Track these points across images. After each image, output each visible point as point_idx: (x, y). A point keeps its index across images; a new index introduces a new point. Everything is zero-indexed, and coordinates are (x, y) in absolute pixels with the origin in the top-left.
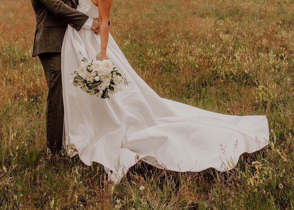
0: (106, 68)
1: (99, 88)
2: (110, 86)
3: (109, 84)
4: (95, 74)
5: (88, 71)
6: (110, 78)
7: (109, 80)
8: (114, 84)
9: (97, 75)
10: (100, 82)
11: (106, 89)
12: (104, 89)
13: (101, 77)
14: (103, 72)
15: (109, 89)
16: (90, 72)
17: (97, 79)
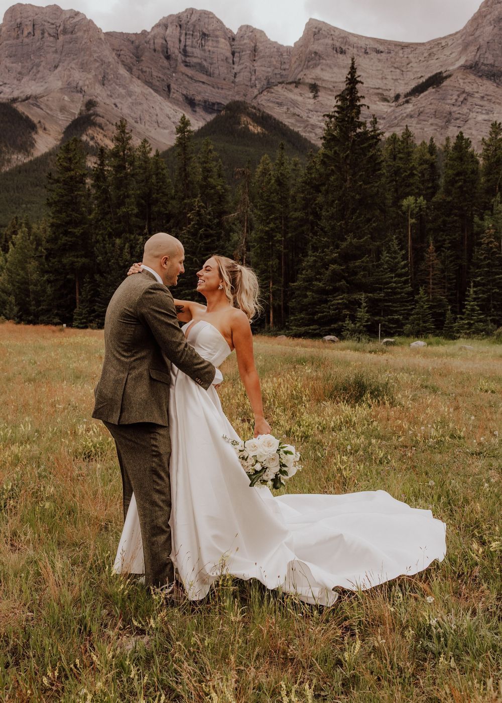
0: (267, 449)
1: (265, 478)
2: (280, 471)
3: (279, 468)
4: (253, 461)
5: (243, 458)
6: (278, 460)
7: (277, 463)
8: (286, 466)
9: (257, 461)
10: (264, 469)
11: (276, 475)
12: (273, 476)
13: (264, 463)
14: (265, 455)
15: (280, 475)
16: (246, 460)
17: (258, 467)
